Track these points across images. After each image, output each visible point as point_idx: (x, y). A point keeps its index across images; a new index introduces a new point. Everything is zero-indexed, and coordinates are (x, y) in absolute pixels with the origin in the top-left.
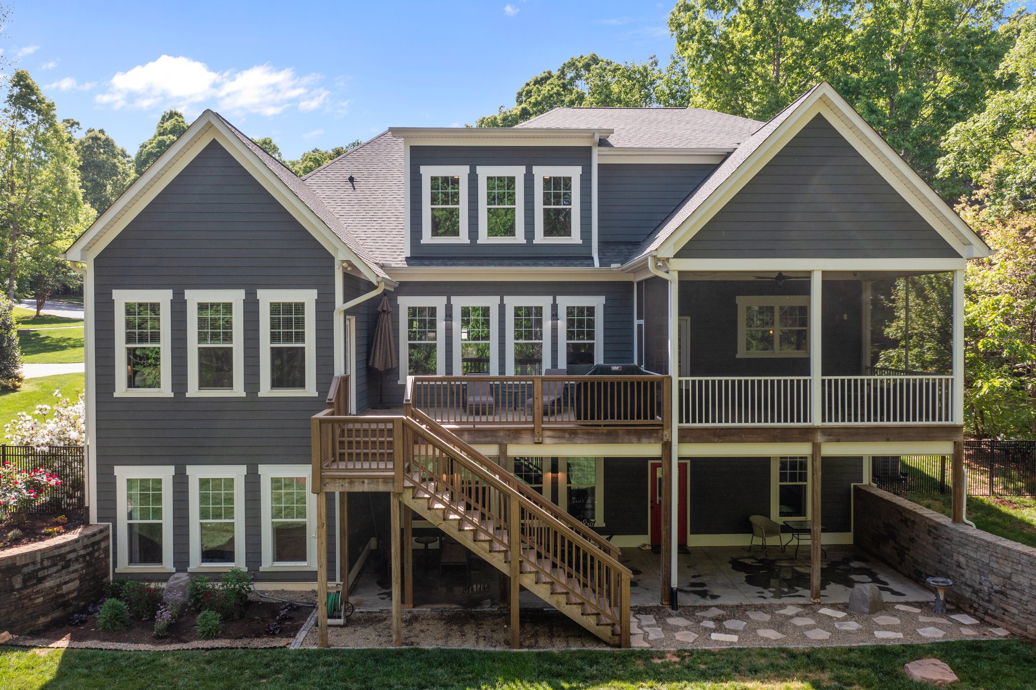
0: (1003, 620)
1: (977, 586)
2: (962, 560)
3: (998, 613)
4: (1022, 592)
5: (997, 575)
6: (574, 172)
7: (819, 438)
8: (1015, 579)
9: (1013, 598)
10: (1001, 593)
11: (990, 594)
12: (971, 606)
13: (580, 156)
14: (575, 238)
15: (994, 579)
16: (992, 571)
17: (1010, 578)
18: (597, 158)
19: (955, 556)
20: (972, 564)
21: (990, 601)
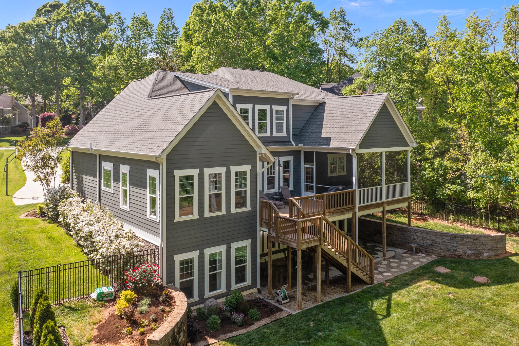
0: (432, 253)
1: (422, 244)
2: (416, 237)
3: (431, 251)
4: (439, 244)
5: (430, 240)
6: (284, 108)
7: (385, 205)
8: (436, 240)
9: (436, 246)
10: (431, 245)
11: (427, 246)
12: (420, 251)
13: (285, 102)
14: (285, 134)
15: (428, 241)
16: (428, 239)
17: (434, 240)
18: (291, 103)
19: (412, 237)
20: (420, 238)
21: (427, 248)
